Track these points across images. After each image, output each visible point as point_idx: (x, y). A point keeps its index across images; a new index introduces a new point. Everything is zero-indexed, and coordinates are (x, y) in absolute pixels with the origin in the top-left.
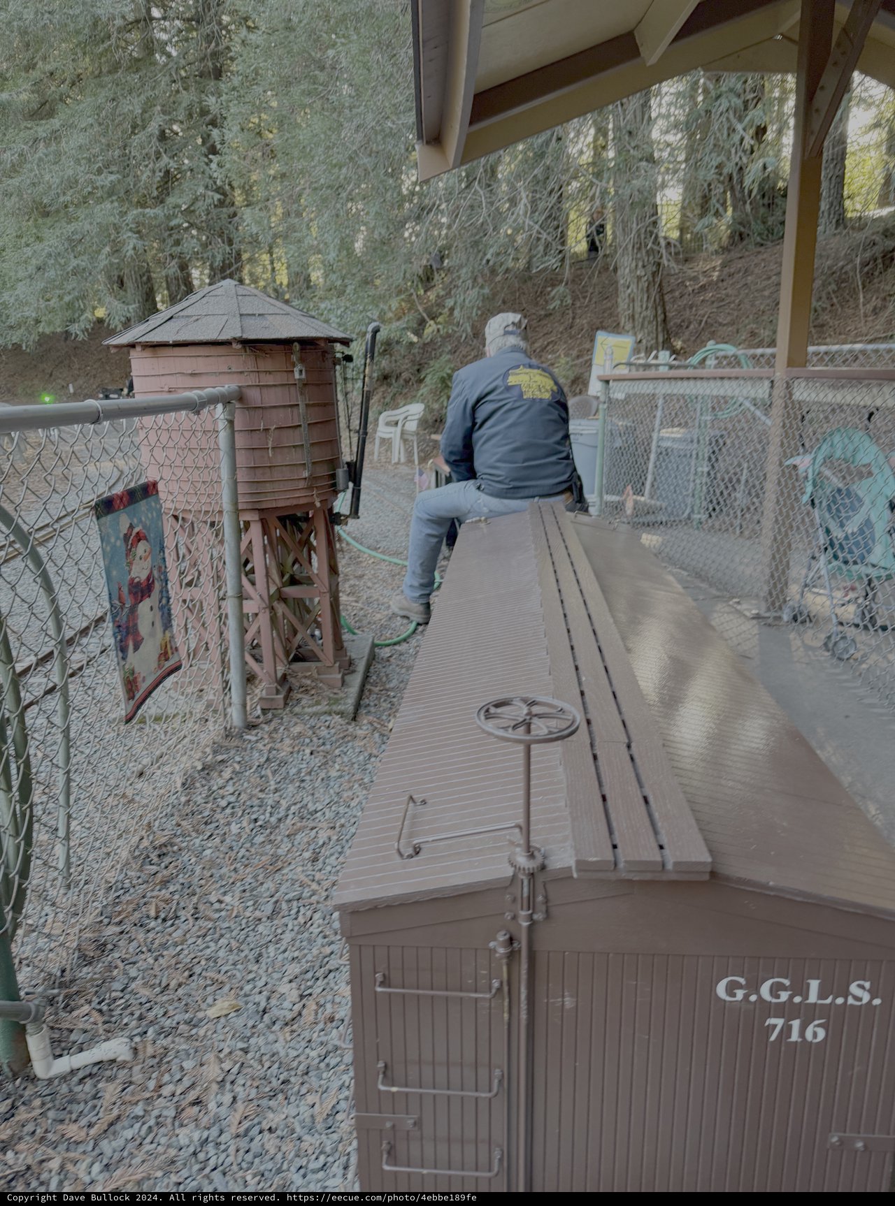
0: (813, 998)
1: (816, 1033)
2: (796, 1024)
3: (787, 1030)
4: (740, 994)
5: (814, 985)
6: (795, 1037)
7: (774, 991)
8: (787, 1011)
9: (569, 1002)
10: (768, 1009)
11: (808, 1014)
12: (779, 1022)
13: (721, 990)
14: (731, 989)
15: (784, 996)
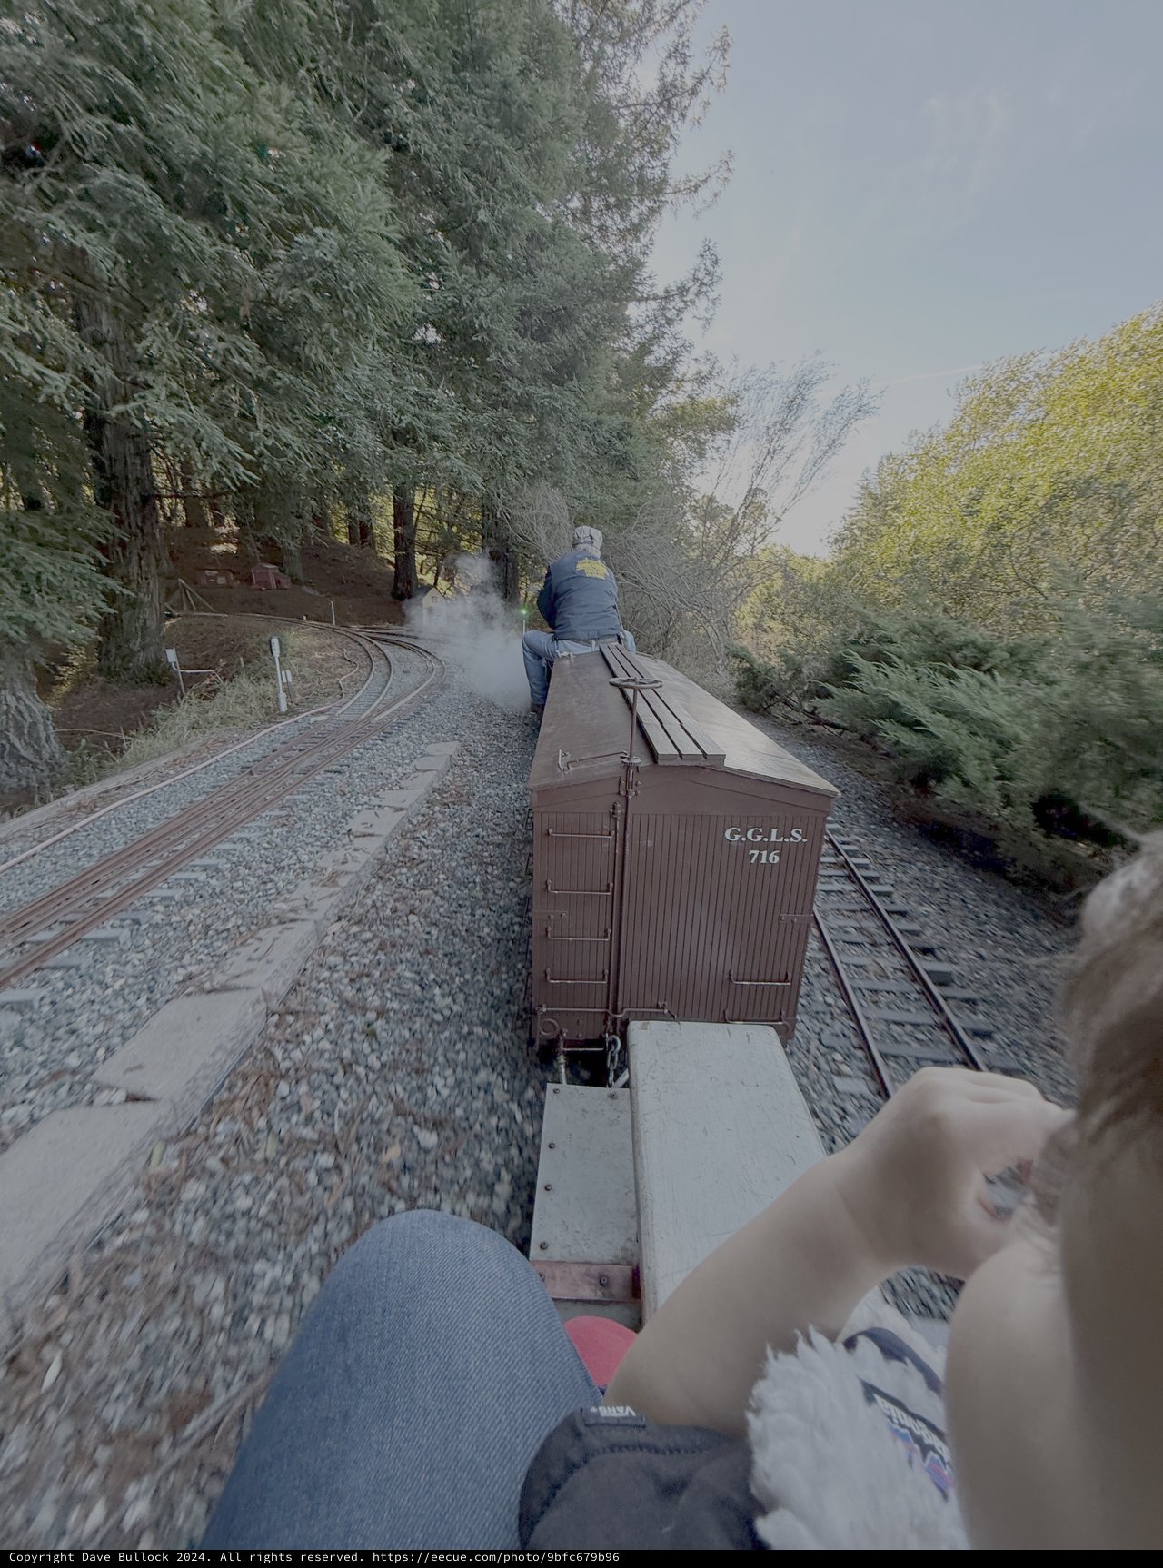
0: (773, 839)
1: (774, 858)
2: (765, 853)
3: (760, 855)
4: (737, 837)
5: (774, 831)
6: (764, 861)
7: (754, 837)
8: (760, 846)
9: (650, 844)
10: (753, 846)
11: (769, 847)
12: (756, 852)
13: (727, 835)
14: (732, 835)
15: (759, 838)
